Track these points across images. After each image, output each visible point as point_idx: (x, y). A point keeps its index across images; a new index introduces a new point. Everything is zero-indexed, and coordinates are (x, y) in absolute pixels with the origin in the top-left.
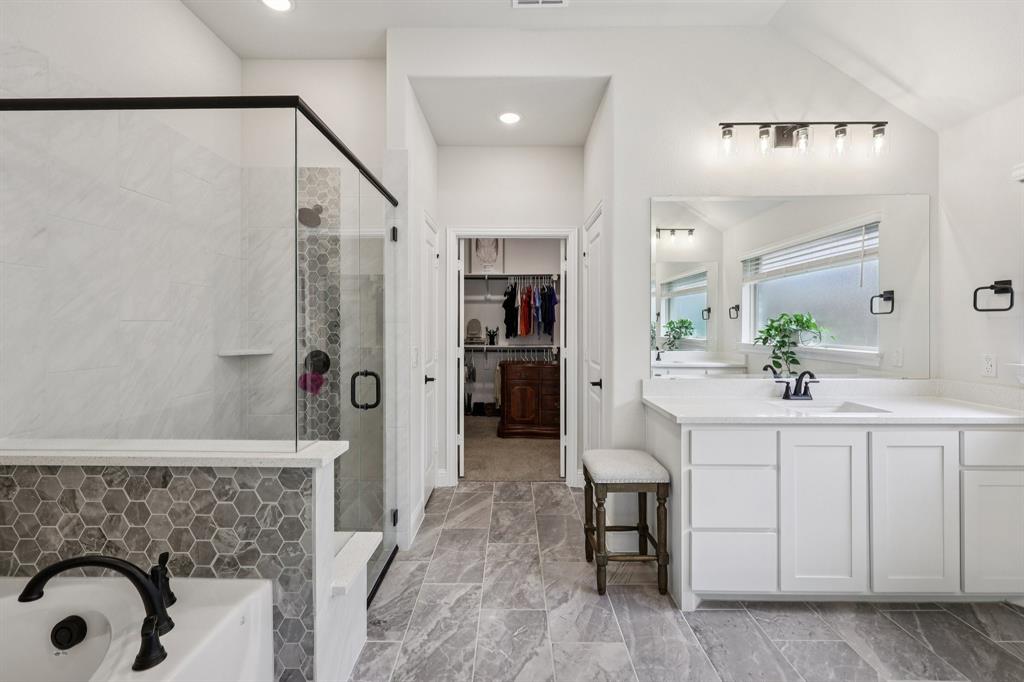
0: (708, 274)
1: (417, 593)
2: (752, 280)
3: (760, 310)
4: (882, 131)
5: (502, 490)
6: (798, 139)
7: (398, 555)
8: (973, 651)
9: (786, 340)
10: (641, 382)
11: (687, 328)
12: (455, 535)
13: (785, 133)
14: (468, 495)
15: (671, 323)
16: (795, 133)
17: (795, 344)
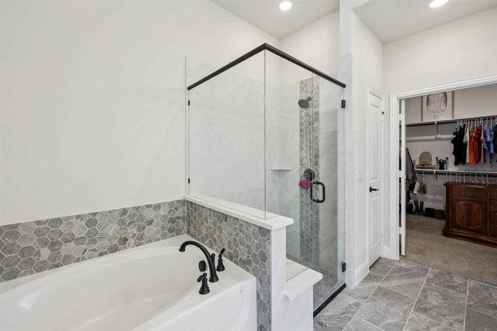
1: (350, 319)
5: (436, 276)
7: (345, 290)
12: (387, 294)
14: (406, 270)
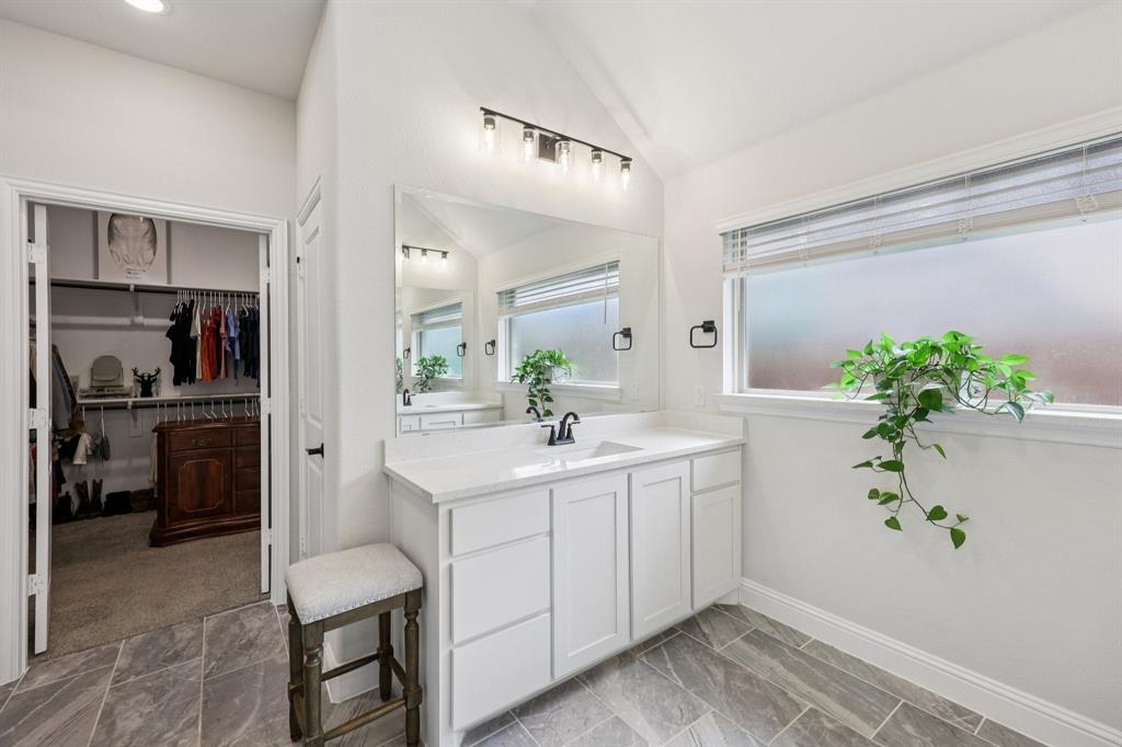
0: (463, 305)
2: (507, 314)
3: (515, 346)
4: (627, 166)
5: (138, 654)
6: (560, 154)
8: (708, 670)
9: (541, 377)
10: (383, 444)
11: (440, 365)
13: (549, 145)
15: (422, 360)
16: (557, 145)
17: (548, 381)
